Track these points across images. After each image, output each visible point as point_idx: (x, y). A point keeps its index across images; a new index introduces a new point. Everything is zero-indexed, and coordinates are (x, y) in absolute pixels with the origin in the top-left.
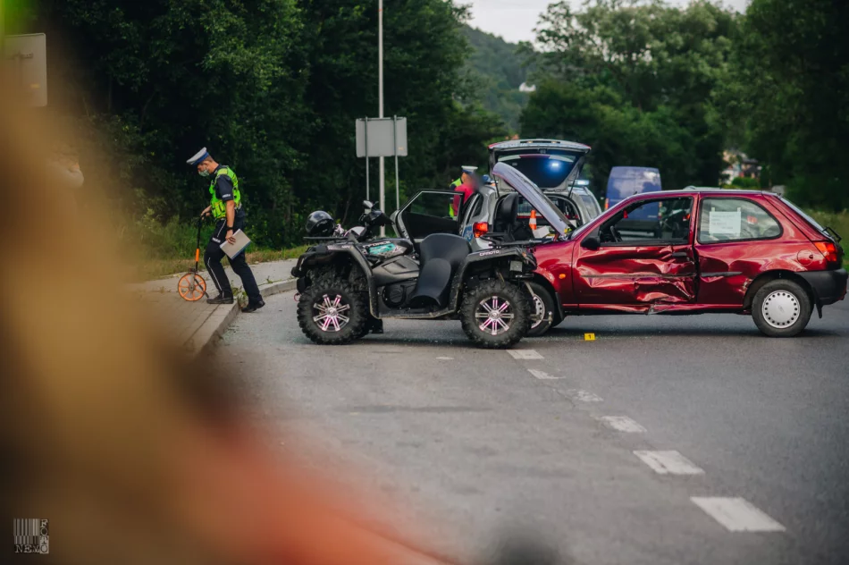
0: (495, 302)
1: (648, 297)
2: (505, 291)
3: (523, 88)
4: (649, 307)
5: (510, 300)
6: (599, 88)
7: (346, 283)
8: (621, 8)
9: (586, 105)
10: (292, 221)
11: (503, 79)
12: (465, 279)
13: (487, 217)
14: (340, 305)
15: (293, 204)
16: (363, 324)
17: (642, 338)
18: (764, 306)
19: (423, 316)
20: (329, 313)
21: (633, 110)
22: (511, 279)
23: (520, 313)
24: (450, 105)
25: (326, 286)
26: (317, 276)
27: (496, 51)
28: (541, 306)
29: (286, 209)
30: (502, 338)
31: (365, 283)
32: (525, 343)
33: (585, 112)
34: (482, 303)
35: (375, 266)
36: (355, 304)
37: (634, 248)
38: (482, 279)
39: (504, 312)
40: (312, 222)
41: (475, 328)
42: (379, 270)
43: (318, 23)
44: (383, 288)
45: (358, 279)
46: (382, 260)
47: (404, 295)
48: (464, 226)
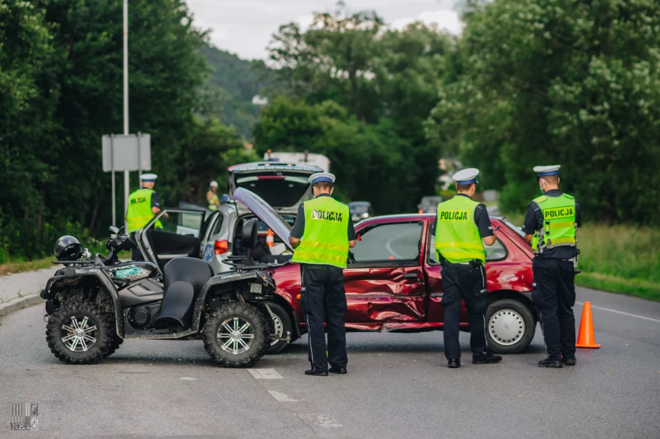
0: (236, 323)
1: (381, 316)
2: (246, 313)
3: (256, 100)
4: (382, 325)
5: (250, 321)
6: (328, 103)
7: (94, 304)
8: (346, 30)
9: (315, 118)
10: (42, 232)
11: (238, 93)
12: (207, 300)
13: (227, 235)
14: (87, 326)
15: (43, 213)
16: (110, 345)
17: (375, 354)
18: (491, 324)
19: (167, 336)
20: (77, 334)
21: (357, 123)
22: (252, 301)
23: (259, 333)
24: (189, 120)
25: (74, 308)
26: (65, 298)
27: (232, 66)
28: (279, 324)
29: (37, 220)
30: (243, 357)
31: (112, 304)
32: (265, 360)
33: (313, 124)
34: (223, 324)
35: (121, 288)
36: (102, 325)
37: (367, 270)
38: (224, 300)
39: (245, 332)
40: (60, 247)
41: (217, 349)
42: (124, 292)
43: (65, 47)
44: (129, 309)
45: (105, 300)
46: (128, 282)
47: (149, 316)
48: (205, 243)
